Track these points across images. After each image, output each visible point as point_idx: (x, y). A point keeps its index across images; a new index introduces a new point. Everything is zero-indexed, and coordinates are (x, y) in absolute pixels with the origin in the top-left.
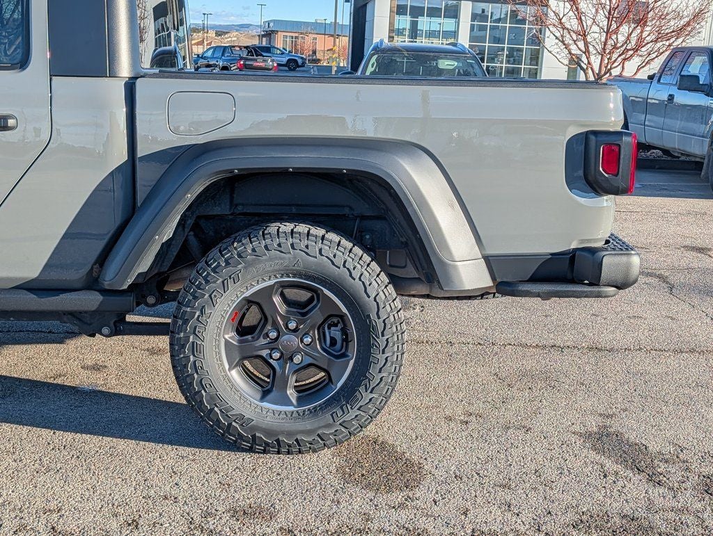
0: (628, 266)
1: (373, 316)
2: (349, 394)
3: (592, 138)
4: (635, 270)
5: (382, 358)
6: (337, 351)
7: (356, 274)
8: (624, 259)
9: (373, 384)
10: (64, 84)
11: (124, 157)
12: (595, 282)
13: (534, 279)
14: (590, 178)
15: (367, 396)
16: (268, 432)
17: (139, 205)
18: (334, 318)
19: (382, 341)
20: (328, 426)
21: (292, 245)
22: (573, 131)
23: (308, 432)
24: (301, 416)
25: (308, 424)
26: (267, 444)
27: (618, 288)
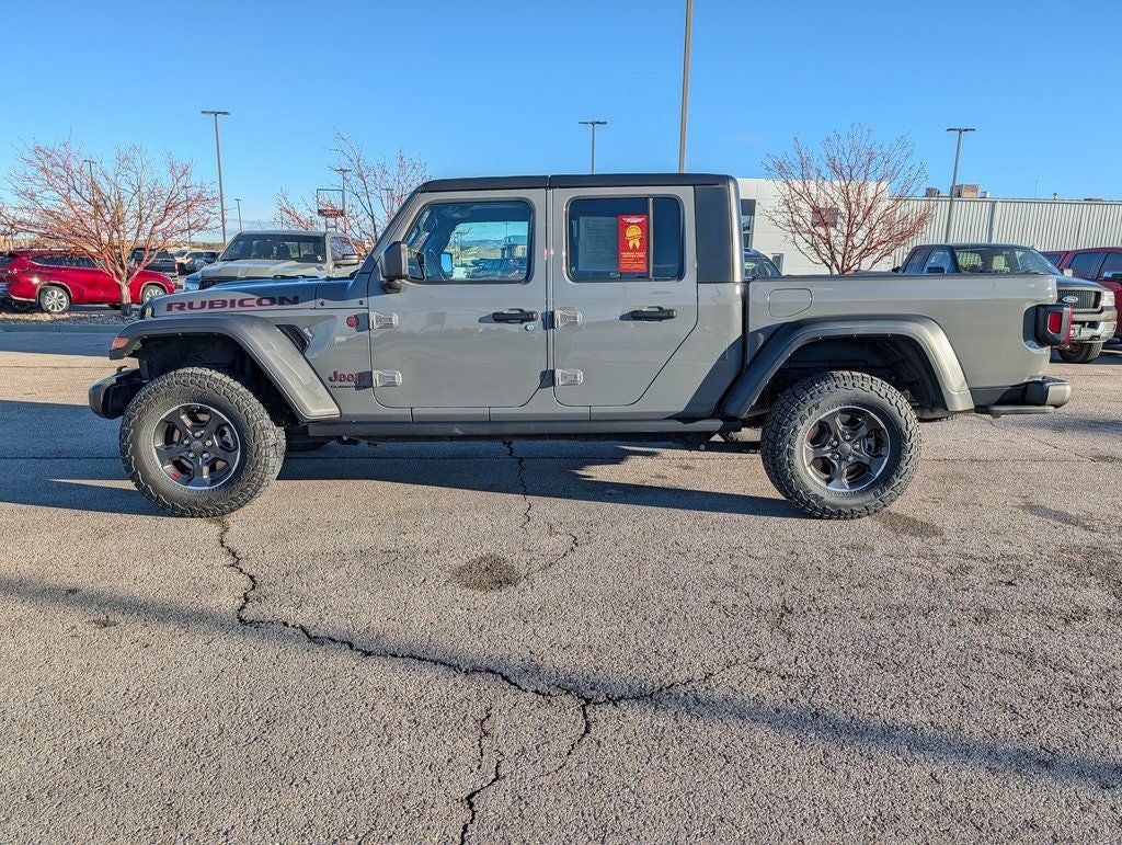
0: (1065, 391)
1: (904, 429)
2: (886, 480)
3: (1042, 310)
4: (1068, 395)
5: (908, 456)
6: (876, 453)
7: (893, 402)
8: (1062, 387)
9: (902, 473)
10: (705, 288)
11: (739, 333)
12: (1042, 402)
13: (1000, 402)
14: (1039, 336)
15: (898, 481)
16: (833, 506)
17: (748, 361)
18: (875, 432)
19: (908, 445)
20: (872, 501)
21: (853, 385)
22: (1028, 305)
23: (858, 505)
24: (853, 495)
25: (859, 500)
26: (846, 514)
27: (1056, 407)
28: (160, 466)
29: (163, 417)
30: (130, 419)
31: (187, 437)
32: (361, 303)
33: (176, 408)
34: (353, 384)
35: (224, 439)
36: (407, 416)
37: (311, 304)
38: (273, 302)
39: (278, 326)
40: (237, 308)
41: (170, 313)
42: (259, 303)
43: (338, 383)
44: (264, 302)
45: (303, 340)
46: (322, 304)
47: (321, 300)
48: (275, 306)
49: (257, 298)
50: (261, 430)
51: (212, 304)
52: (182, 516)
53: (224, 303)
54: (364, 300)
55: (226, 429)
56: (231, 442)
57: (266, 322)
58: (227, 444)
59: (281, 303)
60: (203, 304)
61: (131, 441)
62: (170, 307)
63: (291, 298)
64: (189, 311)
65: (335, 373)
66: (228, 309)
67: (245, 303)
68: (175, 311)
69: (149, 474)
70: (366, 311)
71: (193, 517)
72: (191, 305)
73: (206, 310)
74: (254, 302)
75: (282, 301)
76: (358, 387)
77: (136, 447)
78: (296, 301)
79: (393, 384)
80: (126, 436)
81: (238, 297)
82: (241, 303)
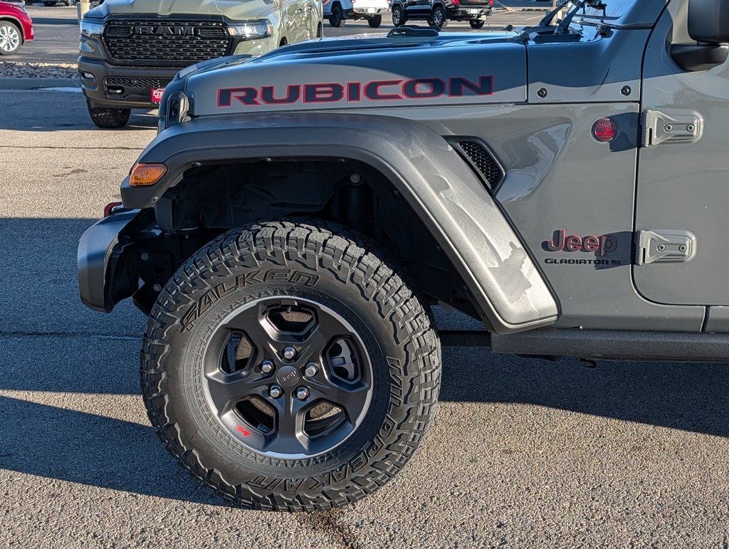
28: (215, 411)
29: (225, 321)
30: (164, 325)
31: (269, 356)
32: (625, 91)
33: (253, 303)
34: (591, 256)
35: (337, 361)
36: (697, 321)
37: (518, 93)
38: (438, 88)
39: (447, 138)
40: (364, 101)
41: (225, 110)
42: (409, 90)
43: (560, 254)
44: (422, 88)
45: (494, 165)
46: (542, 93)
47: (538, 86)
48: (444, 98)
49: (405, 80)
50: (421, 349)
51: (311, 92)
52: (253, 507)
53: (336, 91)
54: (634, 84)
55: (342, 343)
56: (350, 367)
57: (427, 129)
58: (342, 372)
59: (455, 91)
60: (293, 92)
61: (165, 367)
62: (224, 97)
63: (477, 83)
64: (263, 107)
65: (557, 234)
66: (344, 102)
67: (382, 90)
68: (237, 106)
69: (196, 429)
70: (635, 108)
71: (274, 509)
72: (268, 94)
73: (300, 104)
74: (397, 90)
75: (457, 87)
76: (600, 264)
77: (173, 376)
78: (486, 86)
79: (678, 259)
80: (155, 357)
81: (365, 76)
82: (372, 90)
